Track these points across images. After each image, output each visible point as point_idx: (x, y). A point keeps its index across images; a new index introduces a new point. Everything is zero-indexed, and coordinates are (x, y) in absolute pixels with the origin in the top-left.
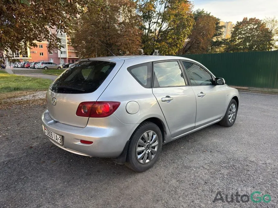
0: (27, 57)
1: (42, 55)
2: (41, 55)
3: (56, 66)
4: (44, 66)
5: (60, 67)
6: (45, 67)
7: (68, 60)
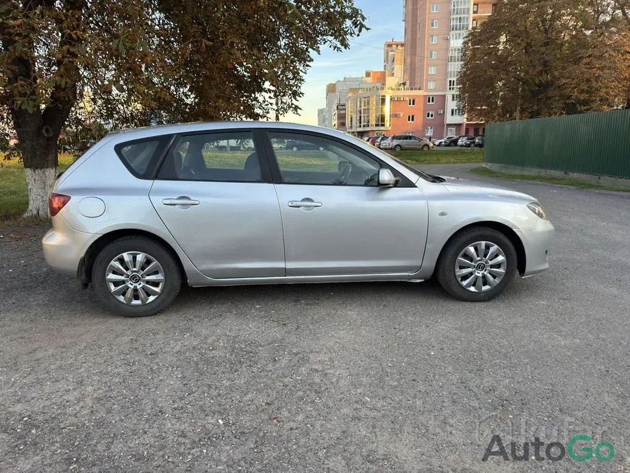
0: (383, 125)
1: (413, 120)
2: (409, 120)
3: (419, 143)
4: (396, 142)
5: (428, 145)
6: (398, 145)
7: (464, 127)
